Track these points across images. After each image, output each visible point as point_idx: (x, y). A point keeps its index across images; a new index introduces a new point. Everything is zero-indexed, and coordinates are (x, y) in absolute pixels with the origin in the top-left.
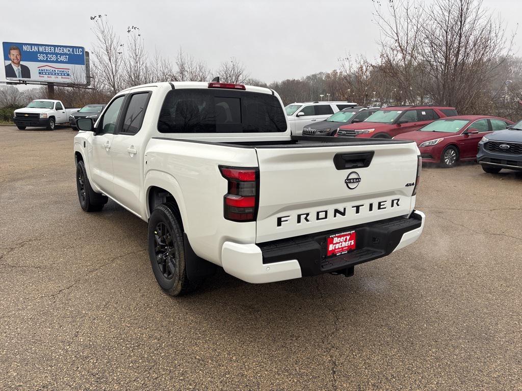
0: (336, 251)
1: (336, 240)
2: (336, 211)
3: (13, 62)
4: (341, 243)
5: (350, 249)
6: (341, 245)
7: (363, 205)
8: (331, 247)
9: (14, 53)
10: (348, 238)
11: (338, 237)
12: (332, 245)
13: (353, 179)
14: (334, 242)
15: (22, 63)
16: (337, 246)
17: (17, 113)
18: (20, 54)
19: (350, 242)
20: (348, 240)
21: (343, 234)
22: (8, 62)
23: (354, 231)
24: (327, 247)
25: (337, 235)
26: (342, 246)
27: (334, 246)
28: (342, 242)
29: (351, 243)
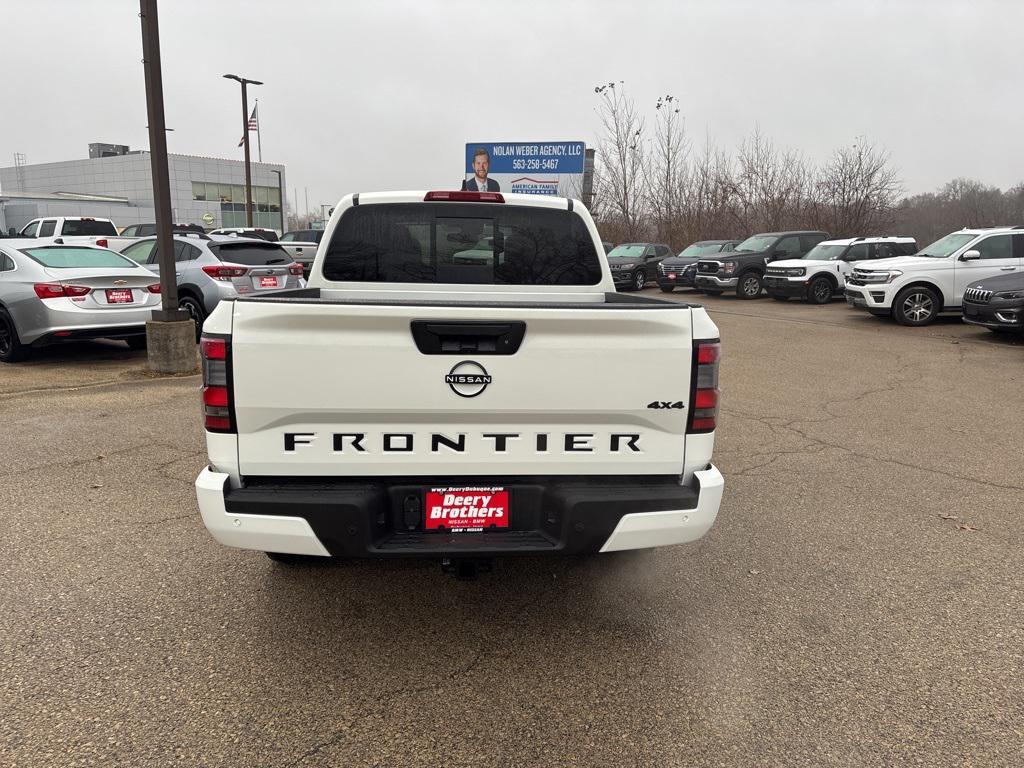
0: (450, 522)
1: (449, 500)
2: (437, 439)
3: (478, 175)
4: (465, 509)
5: (491, 526)
6: (466, 512)
7: (517, 436)
8: (436, 513)
9: (481, 159)
10: (486, 500)
11: (457, 494)
12: (440, 508)
13: (466, 376)
14: (446, 503)
15: (490, 176)
16: (454, 513)
17: (456, 258)
18: (488, 161)
19: (491, 510)
20: (485, 504)
21: (468, 489)
22: (471, 176)
23: (501, 489)
24: (424, 511)
25: (451, 489)
26: (470, 515)
27: (446, 511)
28: (468, 507)
29: (495, 512)
